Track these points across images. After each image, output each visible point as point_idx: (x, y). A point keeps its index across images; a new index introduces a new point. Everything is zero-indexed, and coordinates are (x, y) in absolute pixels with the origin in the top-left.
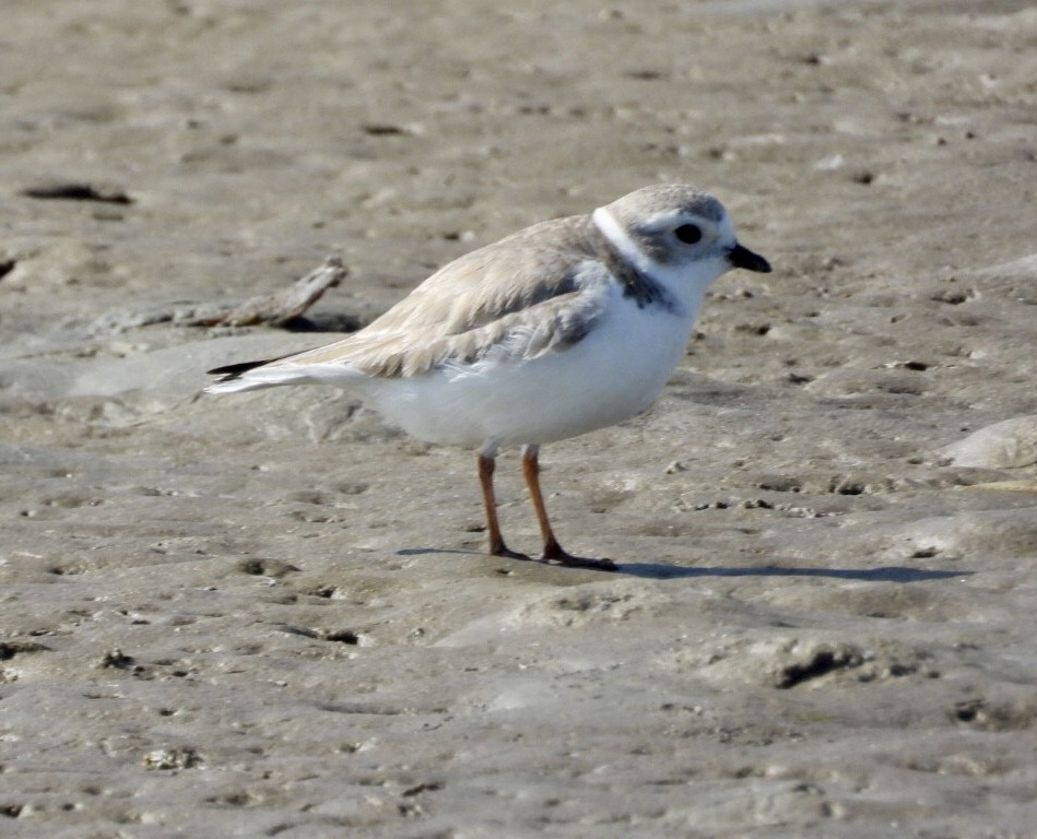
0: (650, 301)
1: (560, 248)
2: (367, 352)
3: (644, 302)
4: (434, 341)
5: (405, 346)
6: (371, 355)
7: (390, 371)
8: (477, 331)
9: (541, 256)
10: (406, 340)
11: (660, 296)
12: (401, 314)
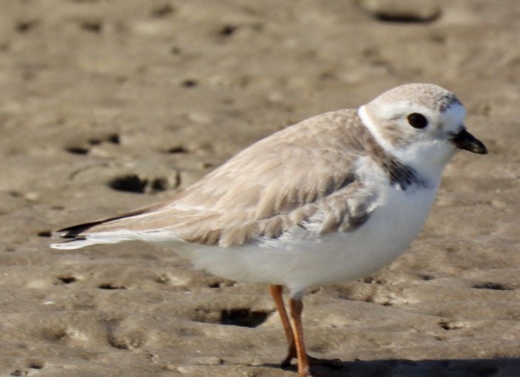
0: (409, 183)
1: (339, 148)
2: (189, 225)
3: (406, 185)
4: (247, 223)
5: (221, 224)
6: (193, 228)
7: (211, 240)
8: (282, 217)
9: (326, 157)
10: (221, 218)
11: (414, 177)
12: (215, 194)
